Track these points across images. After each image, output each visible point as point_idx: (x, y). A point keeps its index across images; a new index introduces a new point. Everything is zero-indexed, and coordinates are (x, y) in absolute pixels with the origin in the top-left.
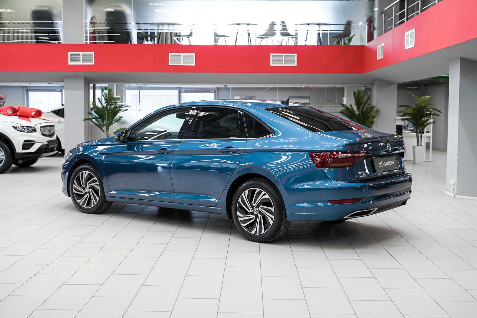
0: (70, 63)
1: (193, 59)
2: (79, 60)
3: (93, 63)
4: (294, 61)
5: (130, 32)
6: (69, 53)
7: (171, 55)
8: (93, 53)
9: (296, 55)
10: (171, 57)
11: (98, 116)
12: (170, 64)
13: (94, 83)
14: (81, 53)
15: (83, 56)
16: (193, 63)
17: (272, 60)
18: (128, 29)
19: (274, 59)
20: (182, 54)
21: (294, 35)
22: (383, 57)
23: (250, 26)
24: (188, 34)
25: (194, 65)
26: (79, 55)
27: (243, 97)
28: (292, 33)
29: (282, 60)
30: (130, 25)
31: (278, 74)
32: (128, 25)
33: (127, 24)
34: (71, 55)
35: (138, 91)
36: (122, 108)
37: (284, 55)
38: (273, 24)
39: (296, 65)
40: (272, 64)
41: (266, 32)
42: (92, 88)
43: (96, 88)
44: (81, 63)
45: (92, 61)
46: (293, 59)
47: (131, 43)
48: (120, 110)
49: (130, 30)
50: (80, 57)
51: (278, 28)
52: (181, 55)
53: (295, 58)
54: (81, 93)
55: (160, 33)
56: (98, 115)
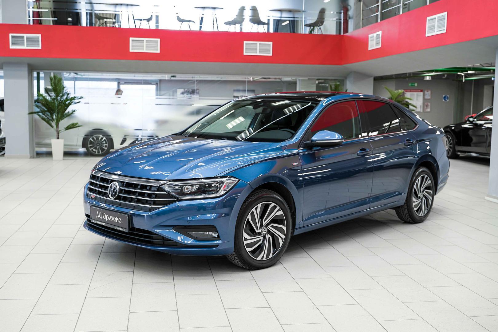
0: (11, 47)
1: (158, 45)
2: (23, 44)
3: (40, 48)
4: (269, 51)
5: (80, 12)
6: (11, 35)
7: (132, 40)
8: (40, 36)
9: (271, 43)
10: (132, 42)
11: (46, 110)
12: (131, 50)
13: (38, 71)
14: (25, 35)
15: (27, 38)
16: (157, 50)
17: (246, 49)
18: (77, 9)
19: (247, 47)
20: (145, 39)
21: (267, 22)
22: (380, 46)
23: (216, 10)
24: (148, 17)
25: (159, 51)
26: (23, 37)
27: (187, 90)
28: (264, 19)
29: (256, 49)
30: (80, 4)
31: (250, 64)
32: (78, 4)
33: (76, 3)
34: (13, 37)
35: (73, 82)
36: (75, 100)
37: (258, 43)
38: (242, 9)
39: (271, 54)
40: (246, 53)
41: (236, 17)
42: (36, 79)
43: (40, 79)
44: (25, 47)
45: (39, 44)
46: (268, 48)
47: (80, 25)
48: (72, 102)
49: (80, 10)
50: (24, 40)
51: (248, 14)
52: (143, 41)
53: (270, 47)
54: (25, 82)
55: (116, 14)
56: (46, 108)
